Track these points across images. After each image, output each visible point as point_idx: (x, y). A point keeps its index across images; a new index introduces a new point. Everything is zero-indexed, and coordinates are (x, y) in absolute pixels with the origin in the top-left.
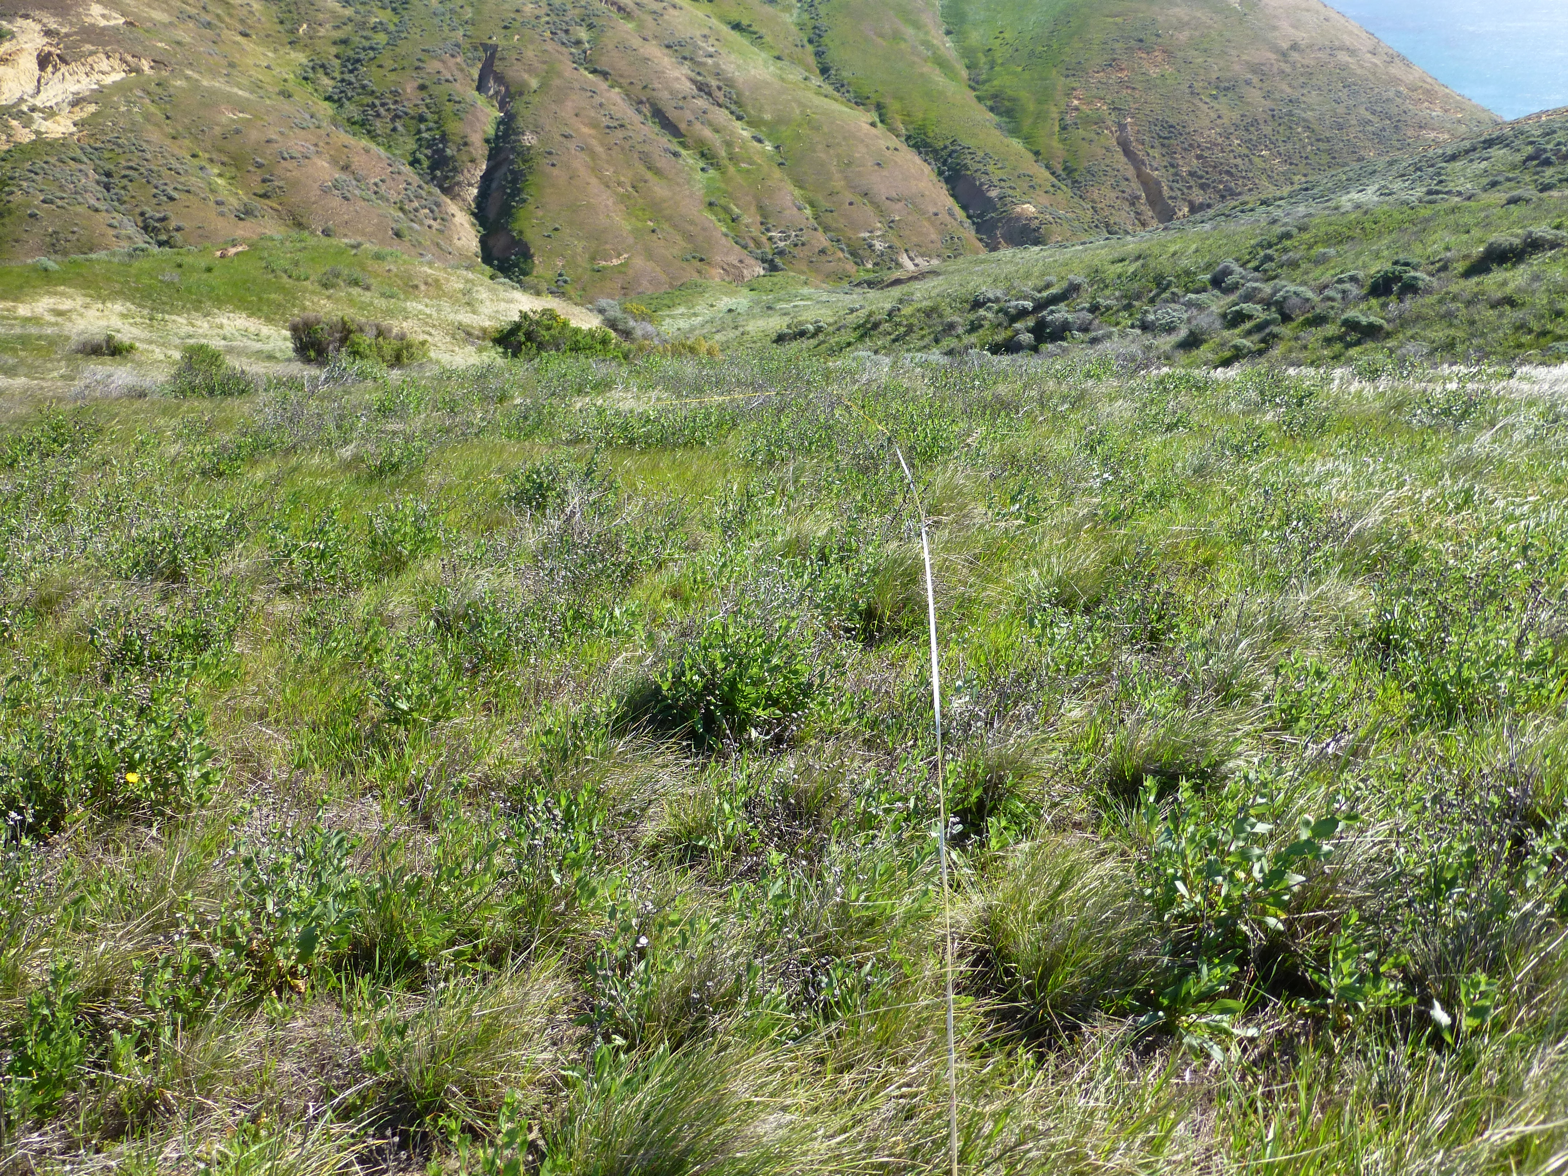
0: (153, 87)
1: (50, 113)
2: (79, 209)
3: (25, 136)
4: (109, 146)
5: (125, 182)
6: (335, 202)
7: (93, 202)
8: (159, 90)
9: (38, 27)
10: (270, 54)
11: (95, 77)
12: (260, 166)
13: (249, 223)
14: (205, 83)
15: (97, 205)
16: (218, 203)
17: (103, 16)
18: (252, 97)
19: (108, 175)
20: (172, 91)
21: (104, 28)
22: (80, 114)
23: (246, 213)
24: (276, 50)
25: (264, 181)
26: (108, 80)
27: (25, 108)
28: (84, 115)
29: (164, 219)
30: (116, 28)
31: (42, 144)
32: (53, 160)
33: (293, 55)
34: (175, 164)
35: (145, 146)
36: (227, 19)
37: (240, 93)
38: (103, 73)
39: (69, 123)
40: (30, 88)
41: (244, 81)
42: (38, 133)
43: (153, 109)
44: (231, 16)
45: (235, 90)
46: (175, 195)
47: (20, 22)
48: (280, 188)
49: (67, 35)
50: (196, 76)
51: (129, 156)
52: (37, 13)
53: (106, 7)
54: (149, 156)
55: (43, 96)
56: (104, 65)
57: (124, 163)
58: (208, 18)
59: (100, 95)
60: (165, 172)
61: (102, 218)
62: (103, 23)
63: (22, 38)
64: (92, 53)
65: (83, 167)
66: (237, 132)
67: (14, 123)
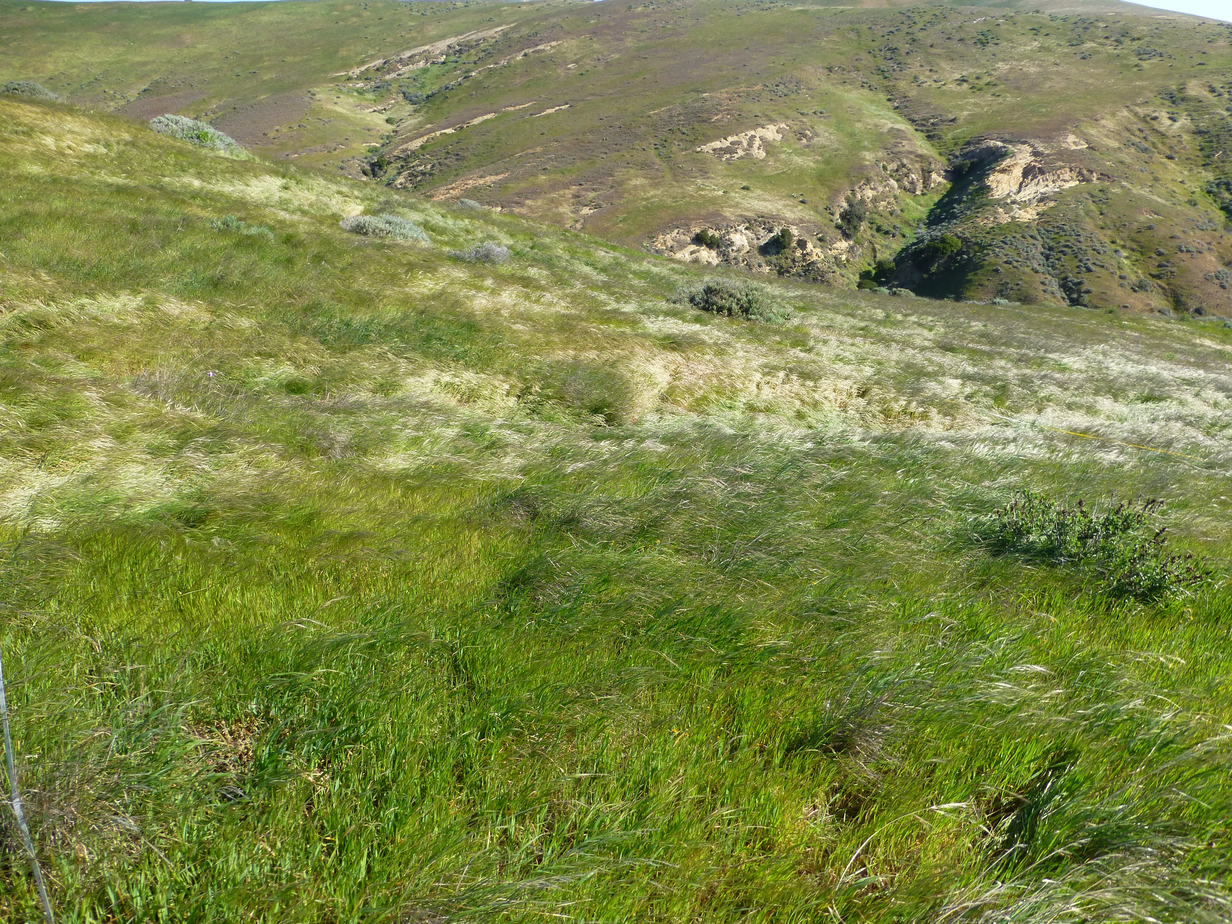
0: (1096, 193)
1: (1024, 205)
2: (1027, 270)
3: (1004, 218)
4: (1056, 230)
5: (1060, 255)
6: (1213, 288)
7: (1036, 266)
8: (1100, 195)
9: (1031, 150)
10: (1186, 173)
11: (1059, 183)
12: (1160, 254)
13: (1141, 295)
14: (1135, 191)
15: (1038, 268)
16: (1121, 277)
17: (1074, 143)
18: (1168, 204)
19: (1051, 249)
20: (1110, 196)
21: (1074, 151)
22: (1042, 208)
23: (1141, 287)
24: (1191, 170)
25: (1160, 266)
26: (1067, 186)
27: (1009, 201)
28: (1045, 208)
29: (1080, 283)
30: (1081, 151)
31: (1015, 224)
32: (1018, 236)
33: (1204, 173)
34: (1098, 246)
35: (1081, 232)
36: (1160, 146)
37: (1159, 200)
38: (1065, 181)
39: (1034, 212)
40: (1015, 188)
41: (1163, 191)
42: (1013, 218)
43: (1093, 207)
44: (1163, 143)
45: (1155, 198)
46: (1093, 268)
47: (1020, 146)
48: (1172, 272)
49: (1048, 155)
50: (1129, 186)
51: (1068, 238)
52: (1032, 141)
53: (1078, 137)
54: (1082, 239)
55: (1022, 194)
56: (1067, 176)
57: (1063, 243)
58: (1146, 145)
59: (1059, 196)
60: (1090, 251)
61: (1040, 277)
62: (1073, 147)
63: (1019, 156)
64: (1061, 168)
65: (1035, 242)
66: (1150, 228)
67: (1001, 210)
